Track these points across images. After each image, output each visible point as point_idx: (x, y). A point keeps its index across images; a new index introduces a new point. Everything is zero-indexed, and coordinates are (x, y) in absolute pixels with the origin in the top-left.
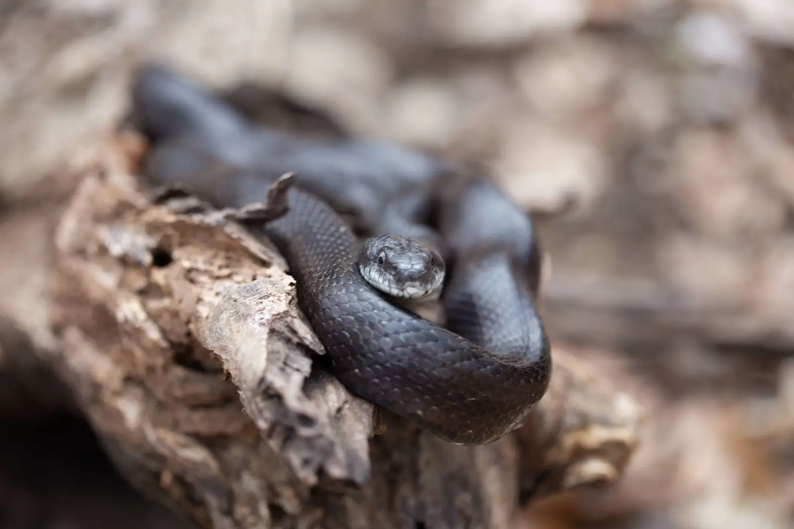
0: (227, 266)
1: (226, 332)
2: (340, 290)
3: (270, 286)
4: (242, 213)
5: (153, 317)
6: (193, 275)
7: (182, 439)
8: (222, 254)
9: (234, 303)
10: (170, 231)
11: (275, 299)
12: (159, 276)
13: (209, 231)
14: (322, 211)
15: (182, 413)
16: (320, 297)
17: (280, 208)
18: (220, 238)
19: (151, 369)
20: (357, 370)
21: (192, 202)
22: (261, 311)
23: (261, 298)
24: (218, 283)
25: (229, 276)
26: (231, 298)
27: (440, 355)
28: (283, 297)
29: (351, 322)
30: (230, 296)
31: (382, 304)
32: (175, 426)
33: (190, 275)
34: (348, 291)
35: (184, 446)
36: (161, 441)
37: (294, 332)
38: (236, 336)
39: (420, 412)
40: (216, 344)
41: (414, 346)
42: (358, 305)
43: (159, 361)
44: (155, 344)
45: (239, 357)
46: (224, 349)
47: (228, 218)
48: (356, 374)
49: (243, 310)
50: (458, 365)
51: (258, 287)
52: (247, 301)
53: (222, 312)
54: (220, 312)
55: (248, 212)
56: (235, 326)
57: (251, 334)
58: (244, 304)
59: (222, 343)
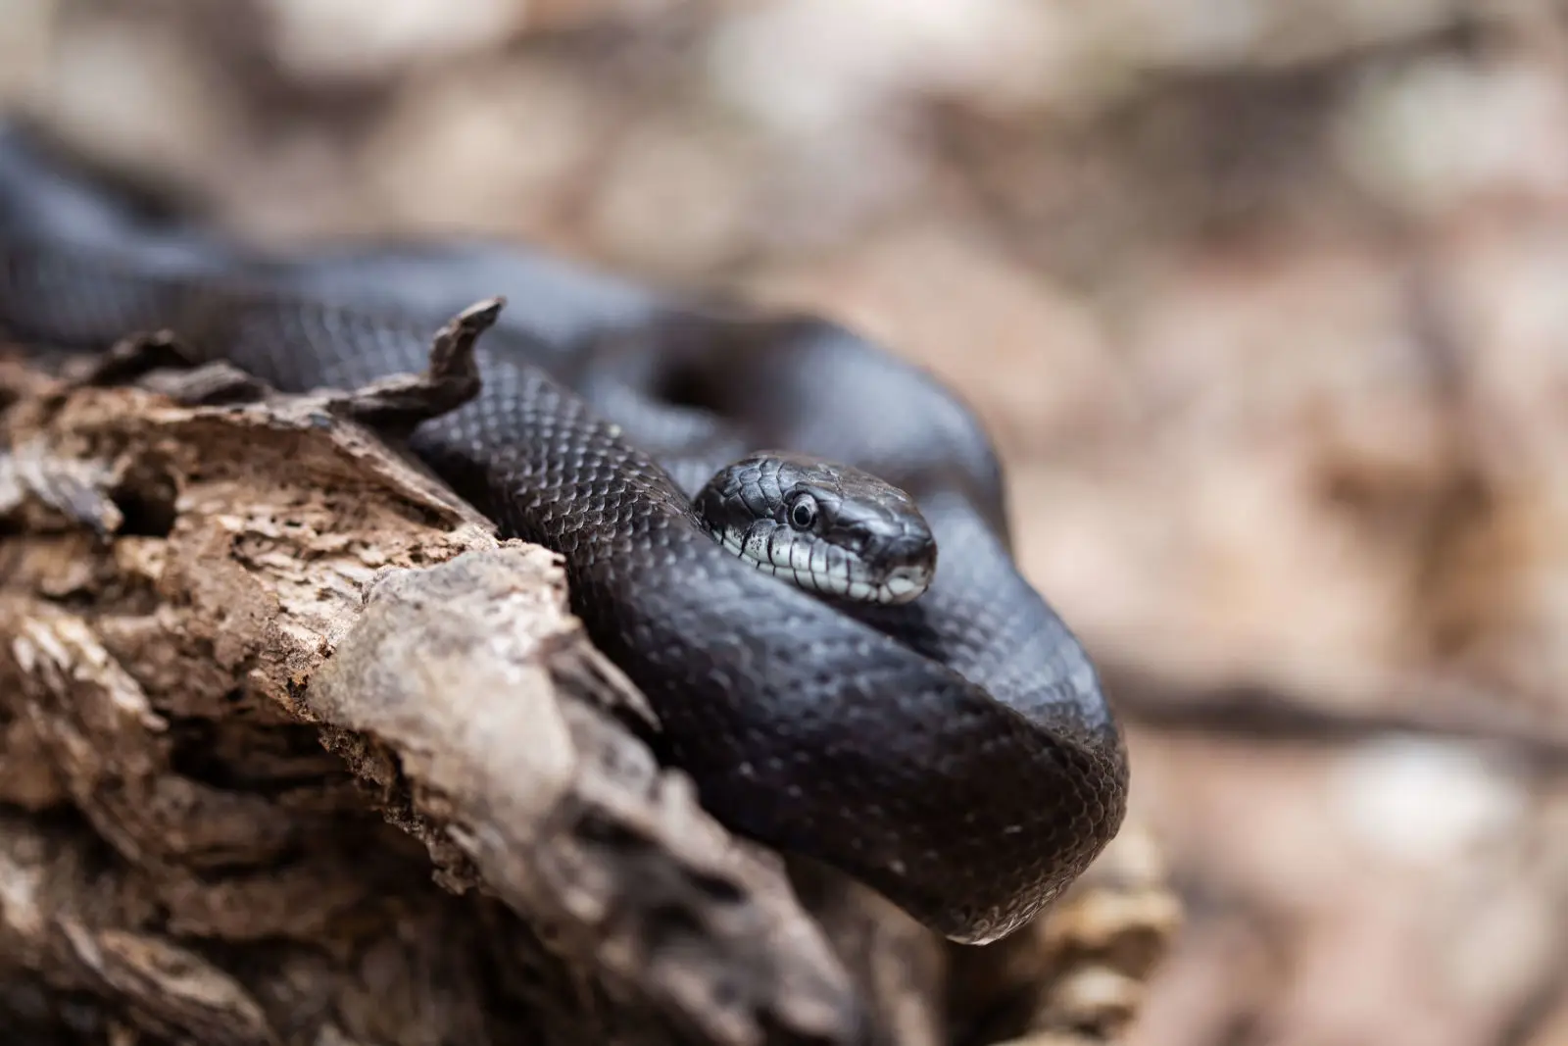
0: (335, 528)
1: (412, 683)
2: (691, 572)
3: (504, 570)
4: (366, 394)
5: (125, 656)
6: (249, 549)
7: (168, 955)
8: (318, 497)
9: (416, 613)
10: (169, 445)
11: (527, 599)
12: (144, 556)
13: (286, 440)
14: (543, 389)
15: (181, 890)
16: (636, 590)
17: (463, 383)
18: (318, 459)
19: (109, 784)
20: (746, 769)
21: (222, 373)
22: (506, 628)
23: (492, 598)
24: (316, 568)
25: (345, 552)
26: (401, 602)
27: (952, 725)
28: (547, 593)
29: (734, 650)
30: (395, 596)
31: (805, 603)
32: (157, 925)
33: (241, 549)
34: (713, 575)
35: (177, 971)
36: (112, 958)
37: (601, 678)
38: (449, 692)
39: (898, 867)
40: (383, 714)
41: (893, 704)
42: (748, 607)
43: (138, 765)
44: (131, 722)
45: (472, 743)
46: (413, 724)
47: (333, 407)
48: (743, 779)
49: (448, 628)
50: (988, 746)
51: (473, 572)
52: (457, 605)
53: (382, 636)
54: (375, 635)
55: (384, 394)
56: (438, 668)
57: (498, 684)
58: (447, 614)
59: (406, 710)
